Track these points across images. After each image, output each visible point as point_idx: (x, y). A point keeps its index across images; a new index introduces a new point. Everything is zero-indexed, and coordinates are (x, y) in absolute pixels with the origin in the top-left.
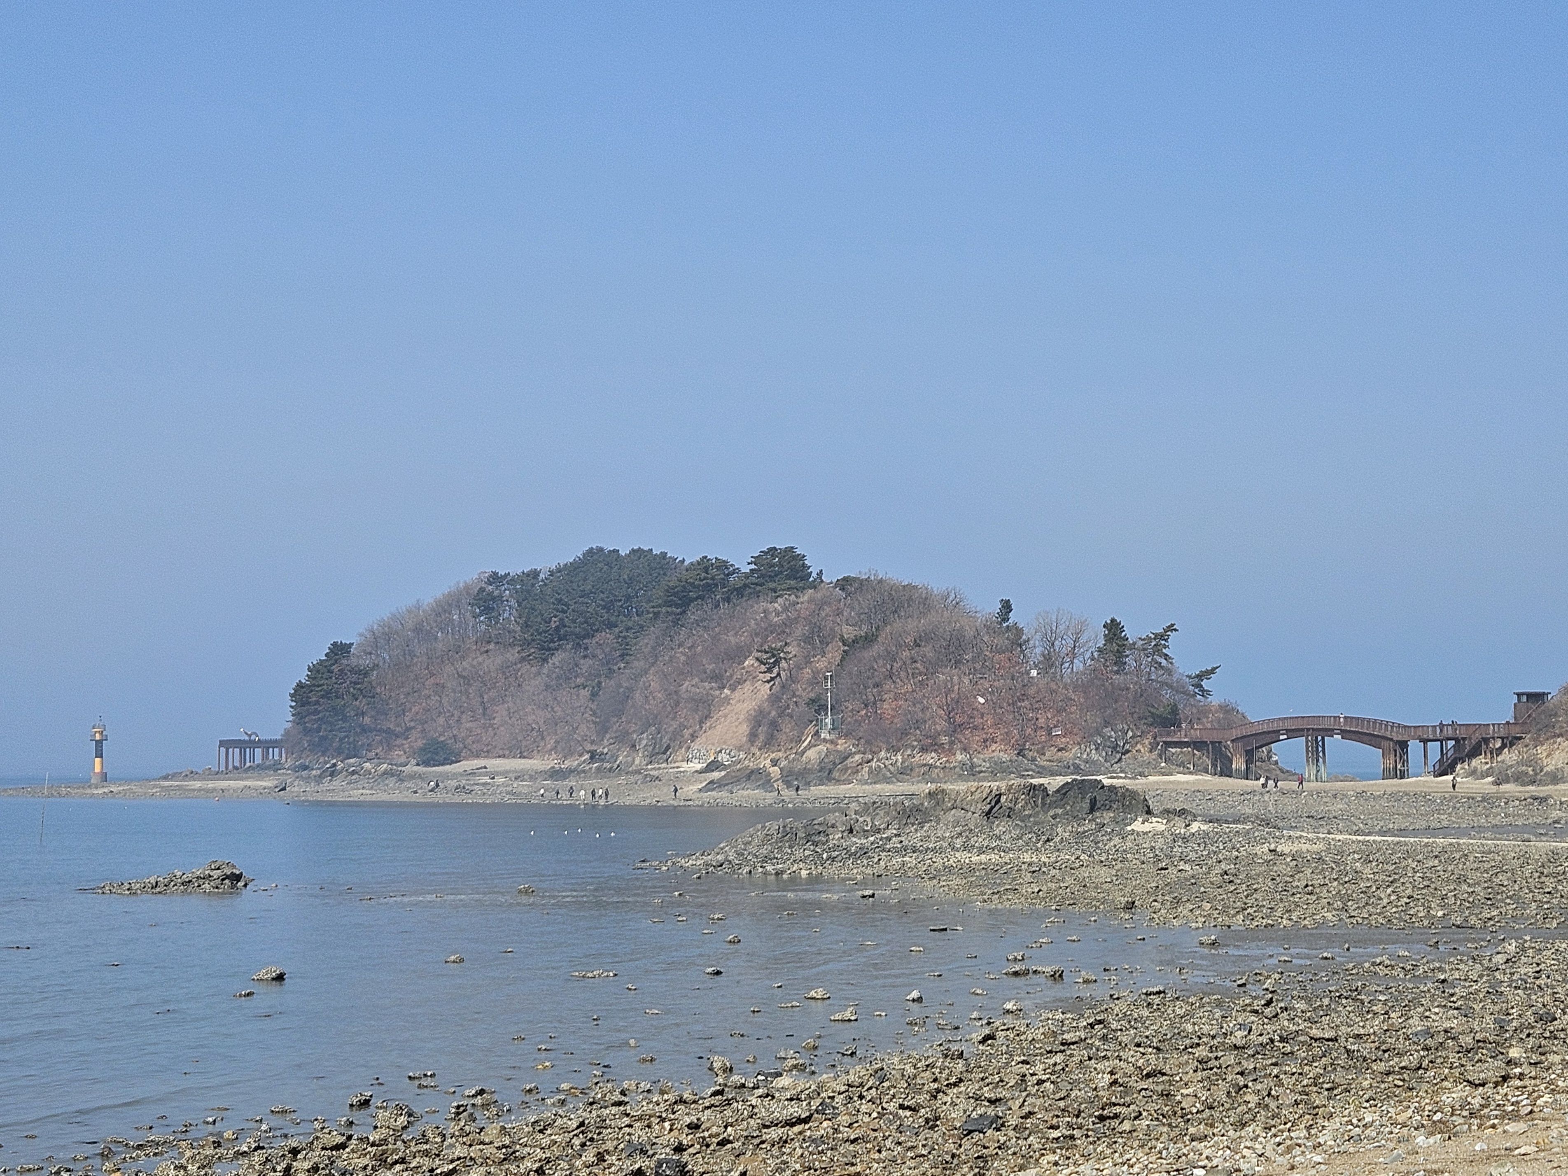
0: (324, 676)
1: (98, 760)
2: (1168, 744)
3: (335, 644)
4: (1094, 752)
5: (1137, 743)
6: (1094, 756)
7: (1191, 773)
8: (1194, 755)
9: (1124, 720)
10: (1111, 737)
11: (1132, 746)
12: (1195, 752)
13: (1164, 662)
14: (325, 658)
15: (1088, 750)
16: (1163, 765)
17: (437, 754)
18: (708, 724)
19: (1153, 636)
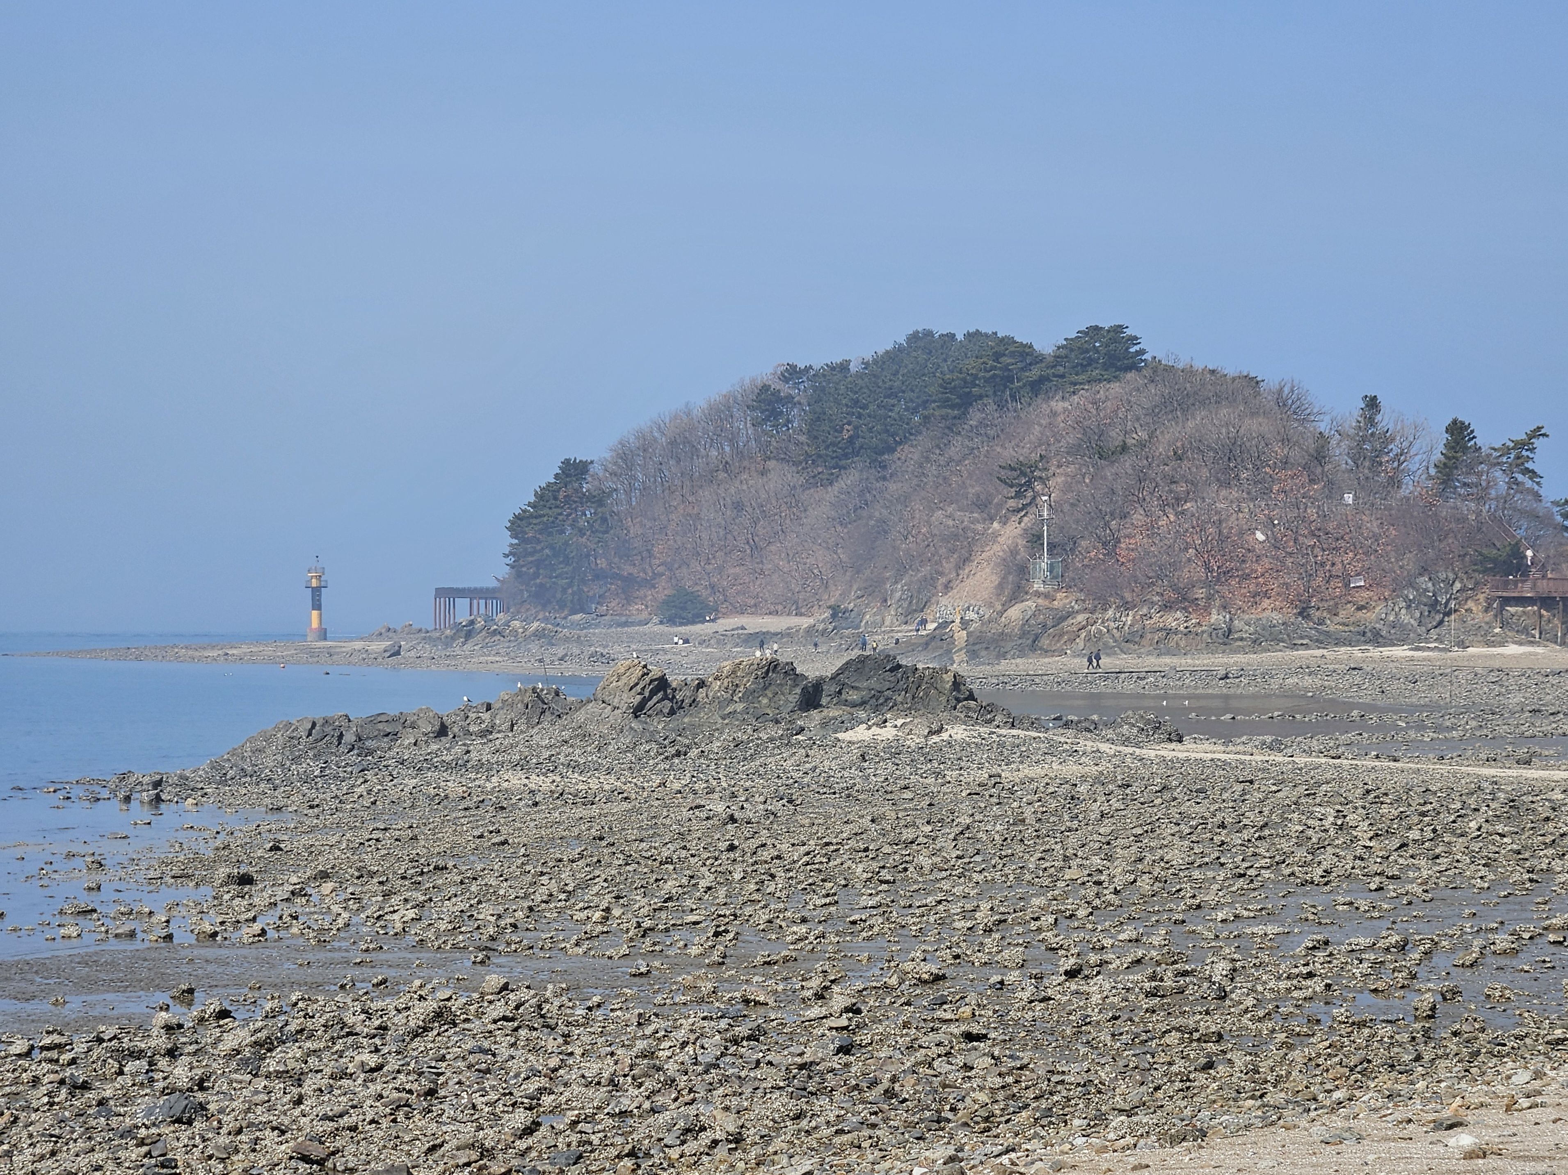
0: (548, 505)
1: (315, 613)
2: (1507, 601)
3: (567, 462)
4: (1403, 611)
5: (1467, 600)
6: (1405, 617)
7: (1538, 644)
8: (1541, 616)
9: (1449, 565)
10: (1426, 590)
11: (1459, 604)
12: (1543, 612)
13: (1529, 484)
14: (553, 481)
15: (1397, 609)
16: (1497, 630)
17: (684, 609)
18: (967, 571)
19: (1512, 445)
